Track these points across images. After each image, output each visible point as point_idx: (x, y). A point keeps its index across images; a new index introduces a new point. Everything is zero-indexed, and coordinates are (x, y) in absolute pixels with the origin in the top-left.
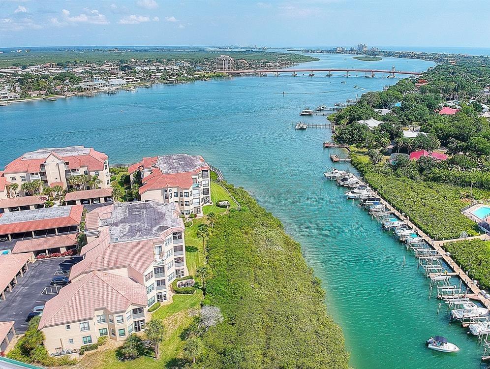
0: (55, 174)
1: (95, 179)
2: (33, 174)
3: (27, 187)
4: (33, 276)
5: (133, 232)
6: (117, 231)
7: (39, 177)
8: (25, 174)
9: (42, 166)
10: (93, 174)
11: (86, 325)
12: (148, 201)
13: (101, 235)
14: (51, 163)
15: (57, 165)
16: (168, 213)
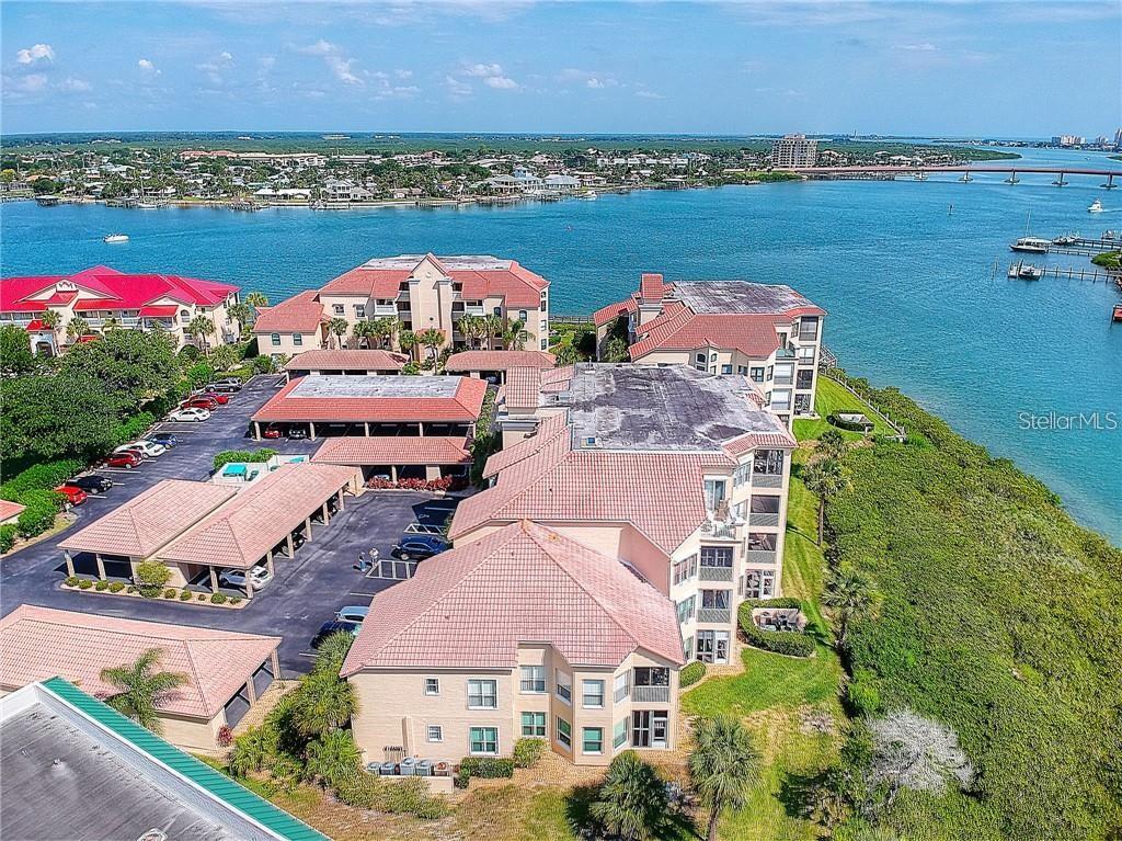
0: (430, 306)
1: (516, 328)
2: (381, 302)
3: (366, 330)
4: (351, 528)
5: (636, 431)
6: (589, 422)
7: (394, 311)
8: (363, 301)
9: (404, 286)
10: (514, 316)
11: (487, 690)
12: (666, 365)
13: (542, 429)
14: (423, 279)
15: (437, 286)
16: (730, 398)
